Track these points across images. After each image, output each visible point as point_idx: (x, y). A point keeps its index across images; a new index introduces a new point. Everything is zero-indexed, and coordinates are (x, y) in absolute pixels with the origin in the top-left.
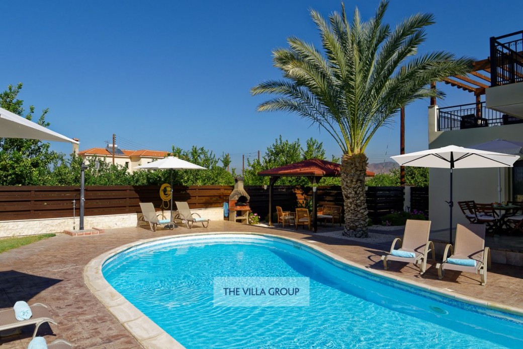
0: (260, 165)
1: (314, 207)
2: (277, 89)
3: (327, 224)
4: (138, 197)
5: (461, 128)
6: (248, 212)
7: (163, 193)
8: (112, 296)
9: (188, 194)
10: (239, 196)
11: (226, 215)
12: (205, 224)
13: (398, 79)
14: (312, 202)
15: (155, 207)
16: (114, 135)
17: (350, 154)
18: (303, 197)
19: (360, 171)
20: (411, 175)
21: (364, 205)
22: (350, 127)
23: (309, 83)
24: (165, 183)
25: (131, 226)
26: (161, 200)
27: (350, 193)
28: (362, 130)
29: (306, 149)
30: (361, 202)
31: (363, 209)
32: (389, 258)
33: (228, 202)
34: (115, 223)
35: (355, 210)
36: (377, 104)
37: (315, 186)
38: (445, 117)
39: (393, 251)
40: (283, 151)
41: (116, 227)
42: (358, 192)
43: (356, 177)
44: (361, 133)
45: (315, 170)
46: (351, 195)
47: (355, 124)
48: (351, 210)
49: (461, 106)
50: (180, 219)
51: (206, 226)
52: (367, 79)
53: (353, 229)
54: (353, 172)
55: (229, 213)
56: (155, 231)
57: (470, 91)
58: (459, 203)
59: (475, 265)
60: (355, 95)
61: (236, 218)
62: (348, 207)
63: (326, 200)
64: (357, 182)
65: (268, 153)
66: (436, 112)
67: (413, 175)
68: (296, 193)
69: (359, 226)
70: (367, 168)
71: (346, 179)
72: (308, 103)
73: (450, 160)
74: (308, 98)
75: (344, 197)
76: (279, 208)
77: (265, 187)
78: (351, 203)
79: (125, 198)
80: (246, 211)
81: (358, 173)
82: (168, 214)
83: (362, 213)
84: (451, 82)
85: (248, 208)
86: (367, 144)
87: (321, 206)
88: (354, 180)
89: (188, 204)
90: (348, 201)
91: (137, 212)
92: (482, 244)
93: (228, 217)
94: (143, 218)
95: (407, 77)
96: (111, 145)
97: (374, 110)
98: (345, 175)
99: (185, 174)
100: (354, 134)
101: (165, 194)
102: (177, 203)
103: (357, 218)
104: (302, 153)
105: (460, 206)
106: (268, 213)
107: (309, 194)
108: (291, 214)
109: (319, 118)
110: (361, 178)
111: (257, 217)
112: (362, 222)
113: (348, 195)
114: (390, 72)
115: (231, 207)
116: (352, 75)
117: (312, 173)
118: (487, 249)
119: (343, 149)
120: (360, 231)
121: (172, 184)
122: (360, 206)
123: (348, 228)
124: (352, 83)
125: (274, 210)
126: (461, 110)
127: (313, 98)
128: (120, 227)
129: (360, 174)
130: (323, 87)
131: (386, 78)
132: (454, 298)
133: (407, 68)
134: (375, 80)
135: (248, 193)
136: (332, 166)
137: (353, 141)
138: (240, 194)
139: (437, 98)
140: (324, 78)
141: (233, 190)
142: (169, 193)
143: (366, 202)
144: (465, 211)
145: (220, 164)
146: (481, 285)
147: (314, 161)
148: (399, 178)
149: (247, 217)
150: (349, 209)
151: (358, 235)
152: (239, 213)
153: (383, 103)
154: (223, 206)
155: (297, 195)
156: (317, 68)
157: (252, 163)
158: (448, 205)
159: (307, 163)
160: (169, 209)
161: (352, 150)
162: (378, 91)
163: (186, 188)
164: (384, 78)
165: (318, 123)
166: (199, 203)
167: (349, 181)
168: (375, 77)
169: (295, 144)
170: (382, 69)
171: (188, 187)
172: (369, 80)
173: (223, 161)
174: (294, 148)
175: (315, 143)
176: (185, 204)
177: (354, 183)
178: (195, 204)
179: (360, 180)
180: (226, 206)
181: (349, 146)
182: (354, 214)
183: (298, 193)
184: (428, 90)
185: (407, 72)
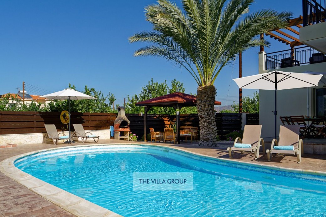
0: (138, 99)
1: (177, 129)
2: (149, 38)
3: (187, 141)
4: (43, 120)
5: (281, 68)
6: (129, 132)
7: (63, 118)
8: (22, 176)
9: (83, 119)
10: (122, 121)
11: (112, 135)
12: (96, 139)
13: (237, 30)
14: (176, 126)
15: (57, 129)
16: (23, 83)
17: (204, 86)
18: (169, 123)
19: (211, 98)
20: (246, 109)
21: (214, 123)
22: (203, 66)
23: (173, 31)
24: (64, 110)
25: (38, 142)
26: (62, 123)
27: (204, 114)
28: (212, 69)
29: (171, 88)
30: (212, 121)
31: (213, 126)
32: (233, 148)
33: (114, 126)
34: (25, 140)
35: (207, 127)
36: (223, 49)
37: (178, 111)
38: (270, 61)
39: (236, 144)
40: (154, 90)
41: (26, 143)
42: (209, 113)
43: (208, 102)
44: (211, 71)
45: (178, 99)
46: (204, 116)
47: (207, 64)
48: (205, 127)
49: (281, 51)
50: (77, 137)
51: (96, 141)
52: (215, 29)
53: (206, 141)
54: (205, 99)
55: (114, 134)
56: (57, 145)
57: (287, 44)
58: (281, 117)
59: (293, 149)
60: (207, 41)
61: (119, 137)
62: (202, 125)
63: (186, 125)
64: (208, 106)
65: (143, 91)
66: (264, 56)
67: (248, 109)
68: (164, 120)
69: (211, 138)
70: (215, 96)
71: (201, 105)
72: (173, 49)
73: (274, 81)
74: (172, 45)
75: (199, 117)
76: (152, 129)
77: (141, 114)
78: (204, 122)
79: (33, 121)
80: (127, 132)
81: (209, 99)
82: (67, 134)
83: (213, 129)
84: (274, 36)
85: (128, 130)
86: (216, 78)
87: (183, 129)
88: (207, 105)
89: (83, 126)
90: (203, 120)
91: (42, 132)
92: (297, 138)
93: (114, 137)
94: (47, 136)
95: (244, 29)
96: (21, 91)
97: (220, 53)
98: (200, 102)
99: (80, 105)
100: (206, 71)
101: (64, 119)
102: (74, 125)
103: (209, 133)
104: (169, 91)
105: (281, 119)
106: (144, 134)
107: (174, 120)
108: (161, 134)
109: (180, 60)
110: (212, 103)
111: (136, 137)
112: (213, 135)
113: (202, 116)
114: (231, 24)
115: (116, 129)
116: (204, 24)
117: (176, 101)
118: (301, 140)
119: (199, 83)
120: (211, 142)
121: (69, 111)
122: (211, 124)
123: (203, 140)
124: (204, 31)
125: (148, 132)
126: (281, 54)
127: (175, 45)
128: (29, 143)
129: (211, 100)
130: (183, 34)
131: (229, 28)
132: (279, 170)
133: (244, 23)
134: (221, 31)
135: (128, 119)
136: (190, 97)
137: (206, 76)
138: (123, 119)
139: (264, 46)
140: (184, 29)
141: (117, 116)
142: (68, 117)
143: (215, 121)
144: (285, 123)
145: (107, 102)
146: (297, 163)
147: (177, 94)
148: (238, 111)
149: (128, 137)
150: (203, 126)
151: (210, 145)
152: (122, 134)
153: (227, 48)
154: (109, 129)
155: (165, 122)
156: (178, 20)
157: (131, 99)
158: (273, 114)
159: (172, 95)
160: (68, 130)
161: (205, 83)
162: (223, 38)
163: (81, 114)
164: (227, 28)
165: (180, 64)
166: (91, 126)
167: (203, 106)
168: (221, 28)
169: (163, 84)
170: (226, 23)
171: (82, 114)
172: (216, 31)
173: (109, 99)
174: (162, 87)
175: (178, 84)
176: (80, 126)
177: (206, 107)
178: (88, 126)
179: (211, 105)
180: (112, 128)
181: (202, 80)
182: (206, 129)
183: (165, 120)
184: (258, 40)
185: (243, 25)
